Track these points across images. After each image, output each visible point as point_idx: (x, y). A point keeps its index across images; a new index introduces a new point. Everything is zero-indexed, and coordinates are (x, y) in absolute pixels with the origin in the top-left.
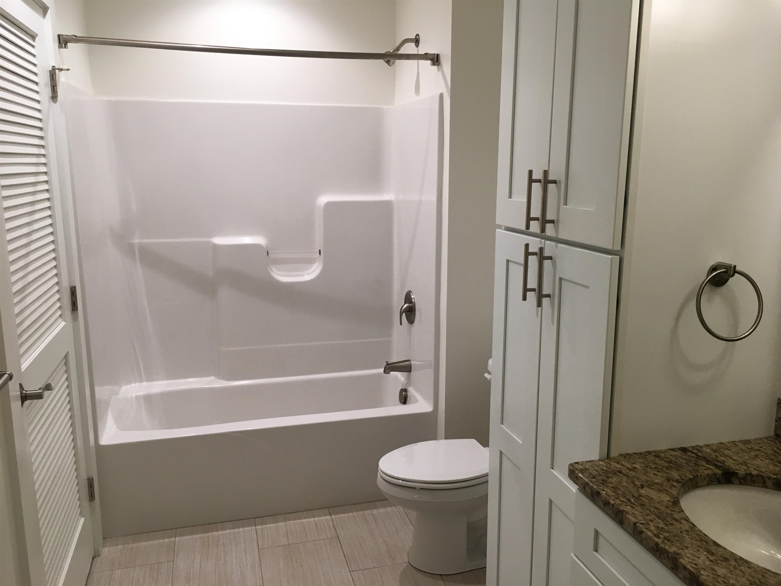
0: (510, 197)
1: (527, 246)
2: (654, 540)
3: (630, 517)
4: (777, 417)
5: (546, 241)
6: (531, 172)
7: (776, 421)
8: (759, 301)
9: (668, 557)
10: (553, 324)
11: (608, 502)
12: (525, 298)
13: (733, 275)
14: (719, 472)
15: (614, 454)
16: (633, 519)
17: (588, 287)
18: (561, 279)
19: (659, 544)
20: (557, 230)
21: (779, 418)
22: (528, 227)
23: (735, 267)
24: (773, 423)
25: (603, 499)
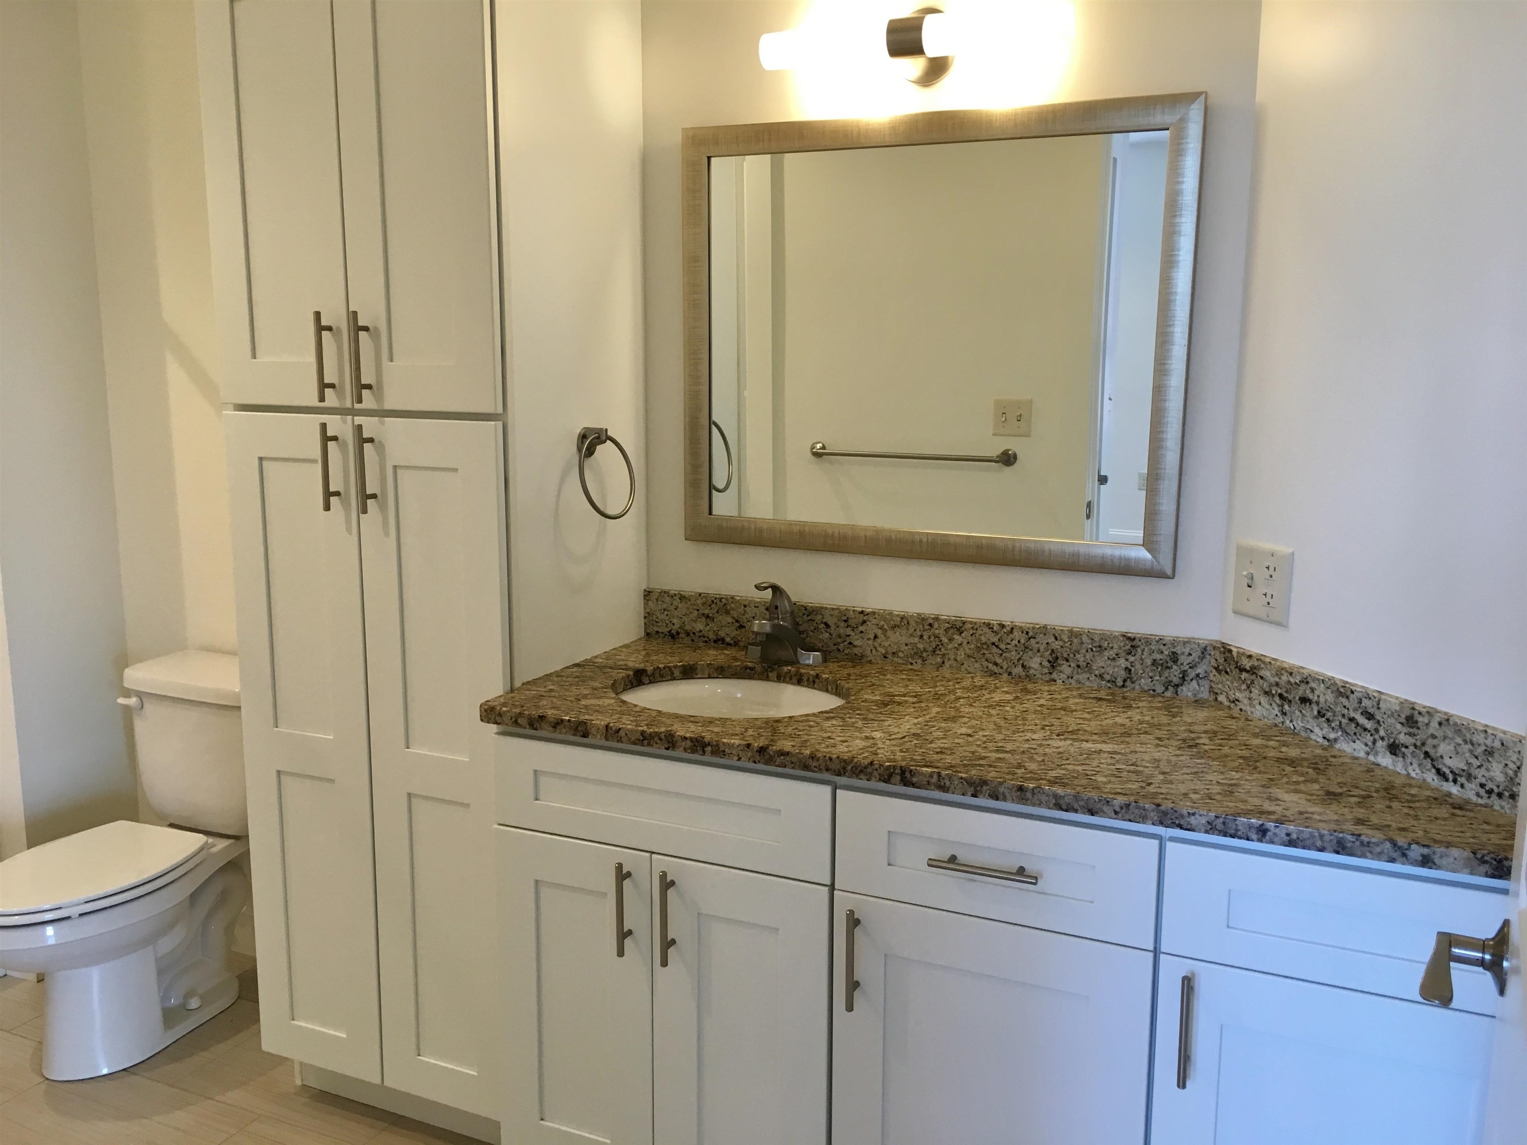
0: (254, 356)
1: (324, 426)
2: (637, 730)
3: (598, 722)
4: (645, 612)
5: (355, 417)
6: (318, 315)
7: (645, 618)
8: (629, 470)
9: (661, 739)
10: (387, 534)
11: (560, 721)
12: (327, 508)
13: (605, 442)
14: (631, 673)
15: (518, 684)
16: (602, 723)
17: (455, 470)
18: (395, 467)
19: (645, 732)
20: (379, 397)
21: (648, 613)
22: (322, 399)
23: (606, 430)
24: (643, 621)
25: (552, 720)
